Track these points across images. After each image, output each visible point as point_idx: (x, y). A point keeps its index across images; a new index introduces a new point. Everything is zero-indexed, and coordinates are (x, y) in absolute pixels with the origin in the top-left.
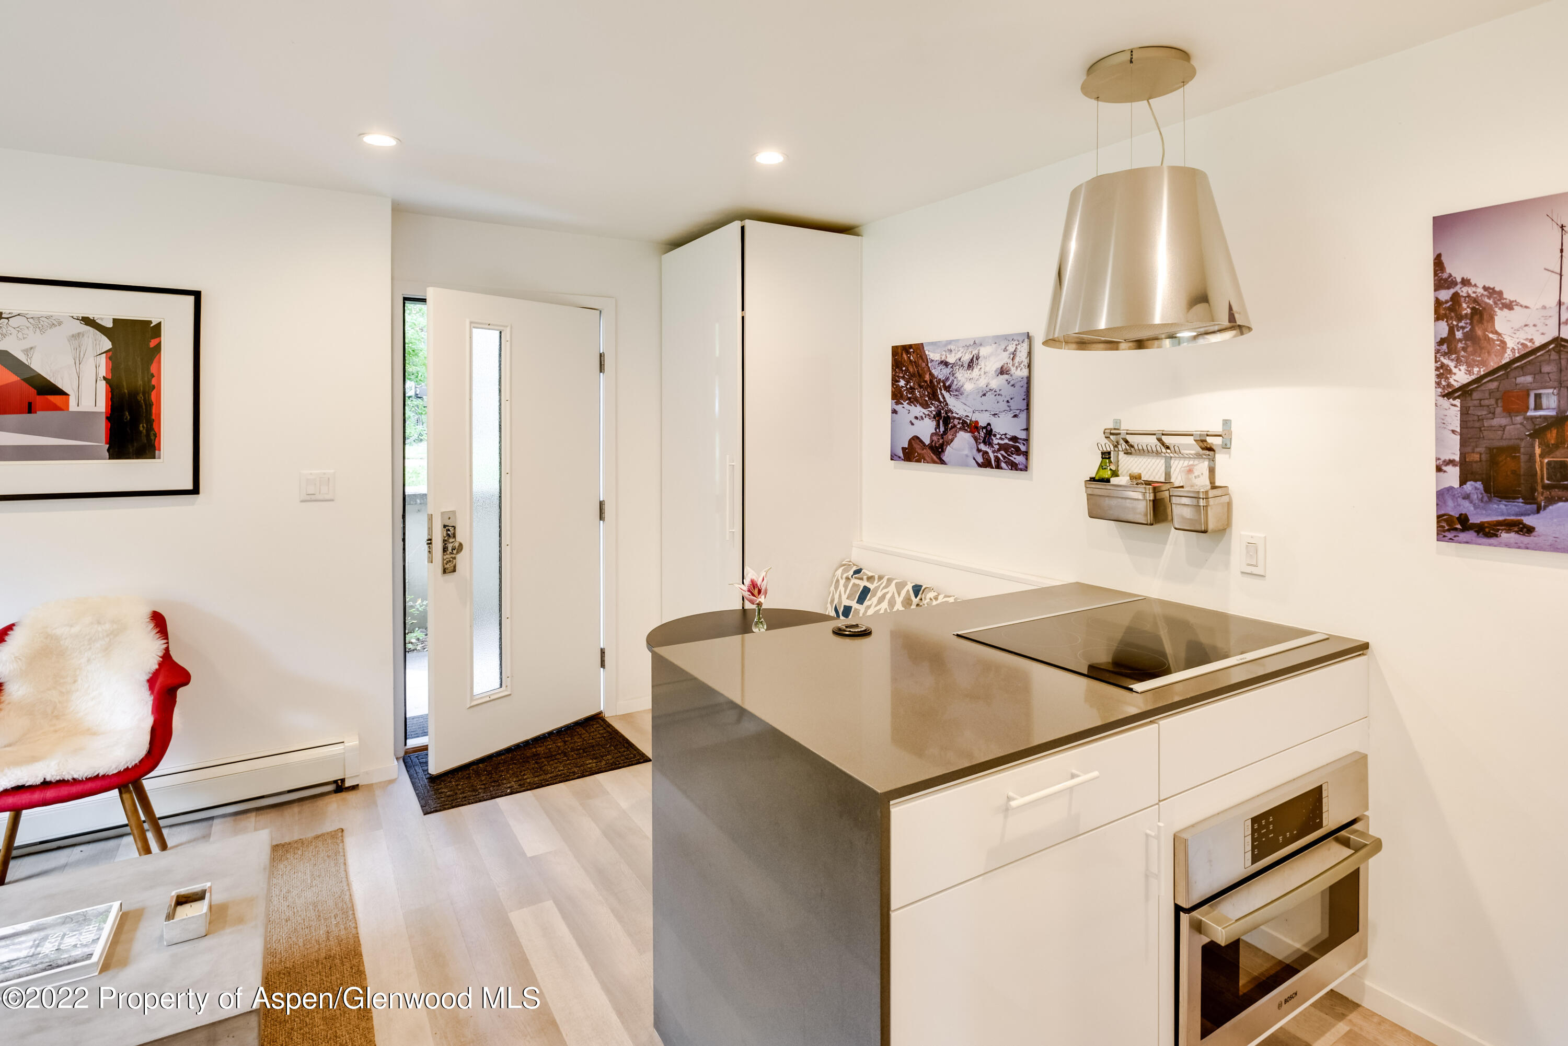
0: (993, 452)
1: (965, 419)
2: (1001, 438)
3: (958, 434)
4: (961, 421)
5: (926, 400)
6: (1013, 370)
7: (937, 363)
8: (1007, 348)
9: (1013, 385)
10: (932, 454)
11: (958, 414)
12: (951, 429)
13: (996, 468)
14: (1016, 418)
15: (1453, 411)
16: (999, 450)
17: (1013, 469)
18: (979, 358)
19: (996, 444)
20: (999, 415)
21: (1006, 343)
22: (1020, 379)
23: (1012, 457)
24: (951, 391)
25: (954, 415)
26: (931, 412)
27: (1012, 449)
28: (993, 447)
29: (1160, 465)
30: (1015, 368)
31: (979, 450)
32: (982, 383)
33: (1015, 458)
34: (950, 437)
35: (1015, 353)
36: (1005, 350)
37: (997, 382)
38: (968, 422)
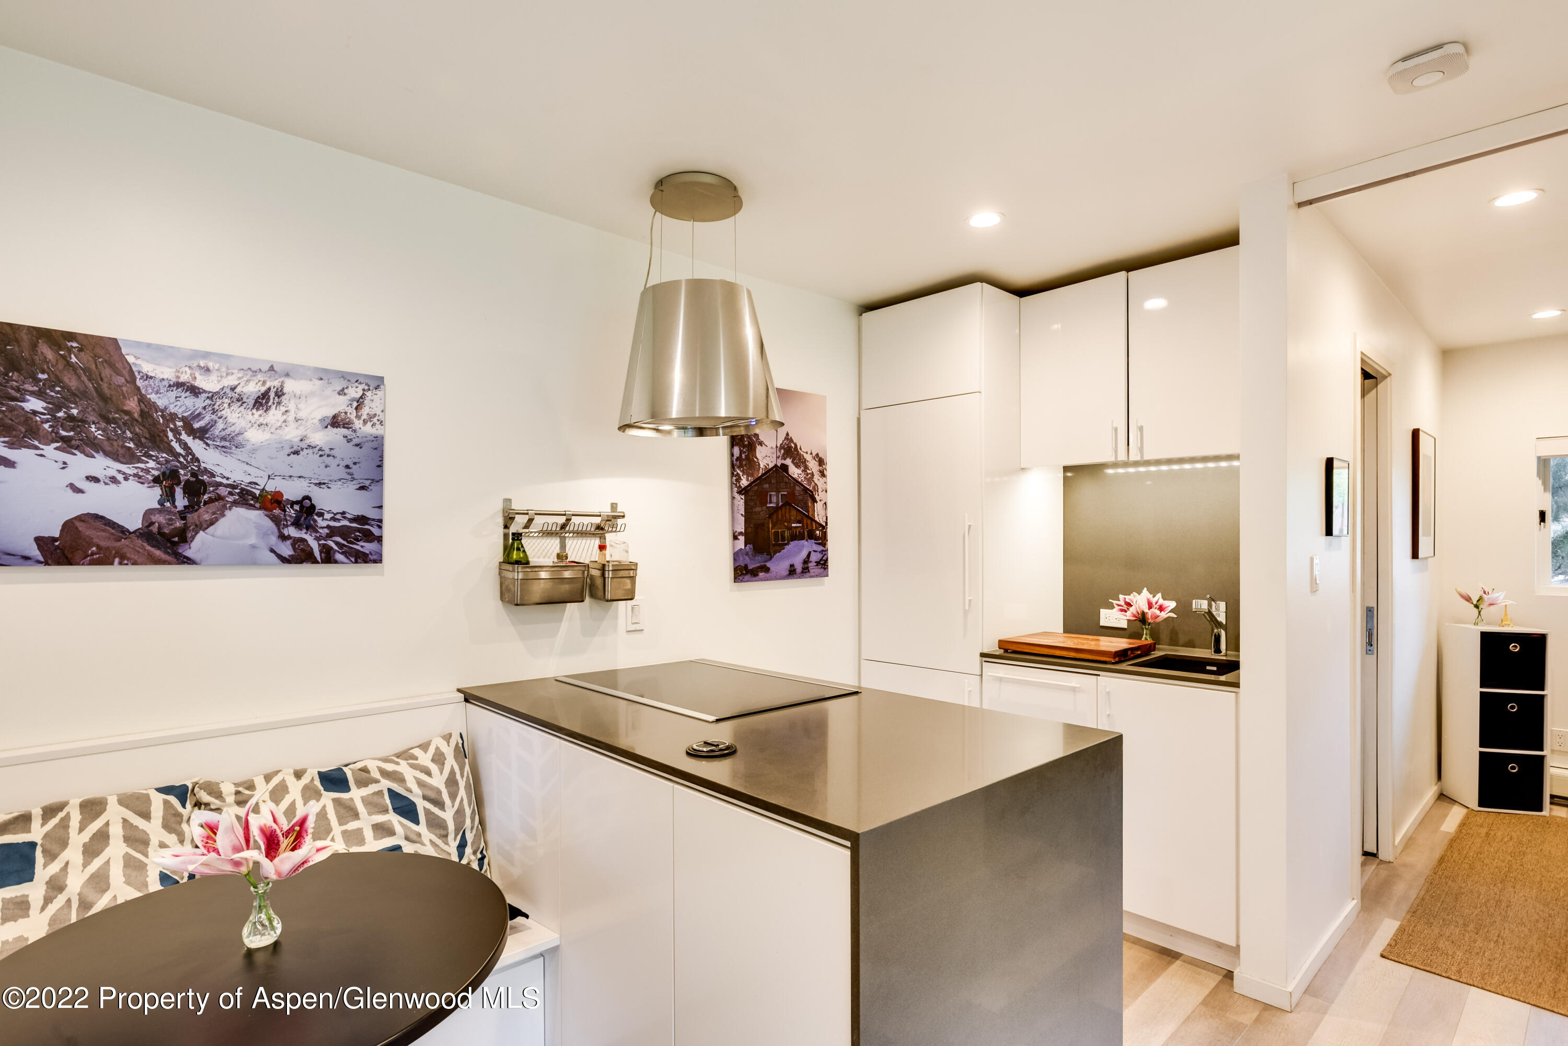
0: (317, 539)
1: (249, 488)
2: (333, 519)
3: (227, 512)
4: (237, 491)
5: (129, 448)
6: (358, 424)
7: (166, 383)
8: (346, 391)
9: (357, 445)
10: (149, 548)
11: (228, 479)
12: (206, 503)
13: (322, 562)
14: (364, 491)
15: (740, 501)
16: (329, 536)
17: (359, 561)
18: (283, 394)
19: (322, 528)
20: (330, 486)
21: (344, 384)
22: (372, 438)
23: (358, 545)
24: (207, 438)
25: (218, 479)
26: (147, 471)
27: (358, 534)
28: (317, 532)
29: (555, 545)
30: (361, 421)
31: (283, 538)
32: (292, 434)
33: (362, 547)
34: (207, 517)
35: (361, 400)
36: (342, 392)
37: (322, 437)
38: (257, 492)
